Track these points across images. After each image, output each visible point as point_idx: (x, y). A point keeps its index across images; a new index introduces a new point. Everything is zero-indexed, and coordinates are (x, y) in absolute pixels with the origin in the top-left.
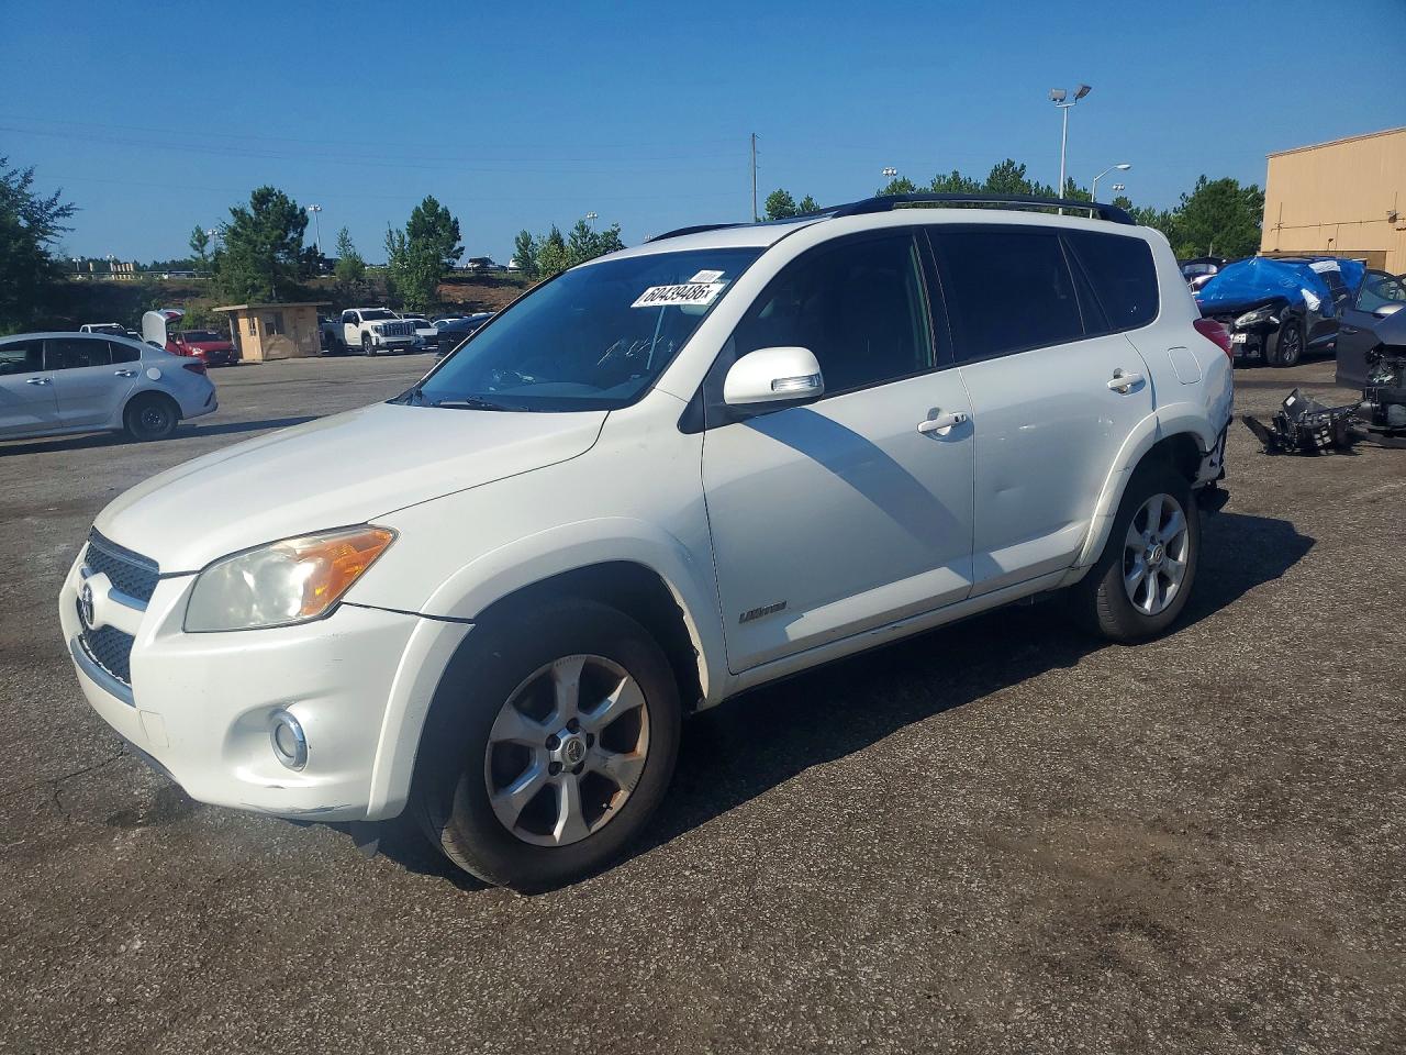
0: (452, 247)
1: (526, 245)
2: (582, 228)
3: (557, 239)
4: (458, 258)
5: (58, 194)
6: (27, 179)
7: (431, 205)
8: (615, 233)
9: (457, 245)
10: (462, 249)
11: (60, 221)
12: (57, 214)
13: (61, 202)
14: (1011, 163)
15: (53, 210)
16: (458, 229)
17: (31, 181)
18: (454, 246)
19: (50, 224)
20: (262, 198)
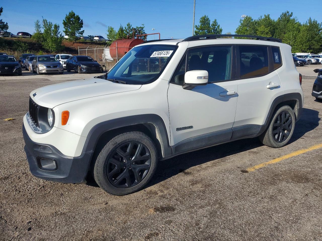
1: (111, 31)
2: (128, 25)
3: (122, 30)
4: (82, 34)
7: (72, 15)
8: (142, 28)
10: (83, 31)
14: (288, 12)
16: (82, 24)
18: (80, 29)
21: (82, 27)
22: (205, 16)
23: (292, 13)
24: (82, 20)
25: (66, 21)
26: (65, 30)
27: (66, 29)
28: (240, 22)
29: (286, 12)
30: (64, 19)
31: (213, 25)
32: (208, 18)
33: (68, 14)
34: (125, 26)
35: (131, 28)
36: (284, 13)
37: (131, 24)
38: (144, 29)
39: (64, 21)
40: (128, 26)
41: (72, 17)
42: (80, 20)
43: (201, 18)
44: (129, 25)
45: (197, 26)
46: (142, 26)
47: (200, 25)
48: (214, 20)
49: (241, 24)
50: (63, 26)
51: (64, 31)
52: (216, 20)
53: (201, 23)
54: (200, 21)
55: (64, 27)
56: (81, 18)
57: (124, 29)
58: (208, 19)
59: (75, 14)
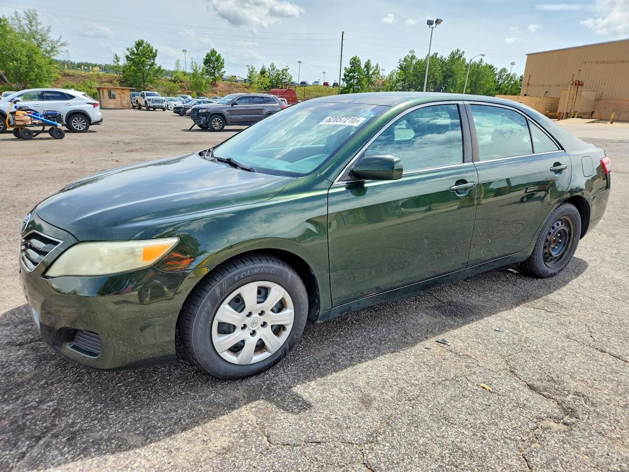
0: (220, 70)
1: (252, 72)
2: (272, 65)
3: (263, 72)
4: (223, 75)
5: (61, 37)
6: (48, 31)
7: (213, 52)
8: (286, 70)
9: (223, 70)
10: (225, 72)
11: (62, 48)
12: (61, 45)
13: (62, 41)
14: (458, 50)
15: (59, 44)
16: (223, 63)
17: (50, 31)
19: (59, 49)
20: (139, 44)
21: (223, 67)
22: (356, 56)
23: (463, 52)
24: (223, 60)
25: (206, 60)
28: (399, 63)
29: (456, 51)
30: (205, 58)
31: (366, 66)
32: (359, 59)
33: (209, 52)
34: (268, 67)
35: (275, 70)
36: (454, 52)
37: (274, 65)
38: (288, 71)
39: (204, 60)
41: (212, 55)
43: (352, 59)
45: (346, 69)
46: (287, 68)
47: (350, 67)
48: (367, 61)
49: (400, 65)
52: (369, 61)
53: (351, 65)
54: (349, 63)
56: (222, 57)
57: (267, 70)
58: (359, 61)
59: (216, 53)
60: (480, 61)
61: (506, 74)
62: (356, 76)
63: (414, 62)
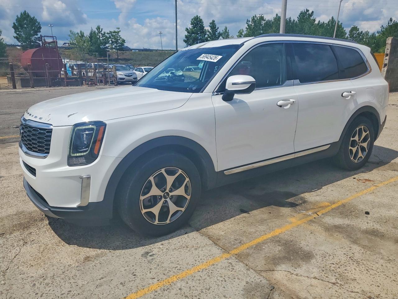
21: (40, 32)
22: (197, 16)
23: (313, 12)
24: (39, 23)
25: (17, 24)
26: (15, 35)
27: (17, 34)
28: (247, 24)
29: (305, 11)
31: (210, 27)
32: (201, 19)
33: (19, 15)
34: (94, 30)
35: (103, 32)
36: (303, 12)
37: (101, 27)
38: (120, 34)
40: (97, 30)
41: (24, 19)
42: (37, 24)
43: (192, 19)
44: (99, 28)
45: (188, 29)
46: (117, 30)
47: (191, 27)
48: (211, 21)
49: (248, 26)
50: (13, 30)
51: (15, 37)
52: (213, 21)
53: (192, 26)
54: (191, 23)
55: (15, 32)
58: (201, 21)
59: (29, 15)
60: (331, 19)
61: (358, 32)
62: (199, 37)
63: (263, 22)
